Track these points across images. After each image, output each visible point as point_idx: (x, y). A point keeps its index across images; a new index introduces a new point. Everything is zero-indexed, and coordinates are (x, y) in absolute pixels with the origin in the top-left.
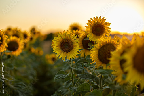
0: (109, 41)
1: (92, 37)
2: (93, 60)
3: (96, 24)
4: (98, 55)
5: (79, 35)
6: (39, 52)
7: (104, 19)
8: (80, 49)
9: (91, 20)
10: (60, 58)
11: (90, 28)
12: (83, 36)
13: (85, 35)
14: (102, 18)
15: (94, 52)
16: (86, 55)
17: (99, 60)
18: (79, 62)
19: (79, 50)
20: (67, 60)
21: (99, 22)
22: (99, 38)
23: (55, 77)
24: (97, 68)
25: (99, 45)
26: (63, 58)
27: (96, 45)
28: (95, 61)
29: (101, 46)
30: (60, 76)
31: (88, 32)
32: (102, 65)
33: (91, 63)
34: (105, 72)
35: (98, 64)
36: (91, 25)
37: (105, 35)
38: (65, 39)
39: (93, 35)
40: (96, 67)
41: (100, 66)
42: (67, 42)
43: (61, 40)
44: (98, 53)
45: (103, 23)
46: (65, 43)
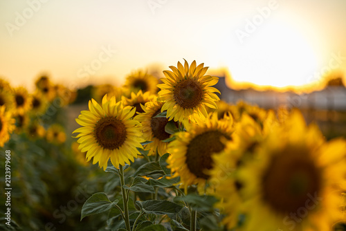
0: (211, 123)
1: (173, 111)
2: (173, 170)
3: (183, 80)
4: (185, 158)
5: (143, 104)
6: (56, 135)
7: (203, 68)
8: (143, 141)
9: (171, 70)
10: (94, 162)
11: (169, 89)
12: (152, 109)
13: (157, 104)
14: (198, 64)
15: (176, 150)
16: (161, 155)
17: (188, 171)
18: (142, 170)
19: (141, 143)
20: (111, 168)
21: (191, 75)
22: (192, 113)
23: (83, 210)
24: (183, 190)
25: (187, 135)
26: (103, 163)
27: (180, 134)
28: (179, 172)
29: (193, 136)
30: (95, 207)
31: (163, 99)
32: (196, 181)
33: (168, 178)
34: (200, 202)
35: (185, 180)
36: (172, 83)
37: (206, 106)
38: (106, 118)
39: (175, 107)
40: (180, 187)
41: (192, 183)
42: (111, 125)
43: (96, 119)
44: (185, 153)
45: (200, 76)
46: (106, 127)
